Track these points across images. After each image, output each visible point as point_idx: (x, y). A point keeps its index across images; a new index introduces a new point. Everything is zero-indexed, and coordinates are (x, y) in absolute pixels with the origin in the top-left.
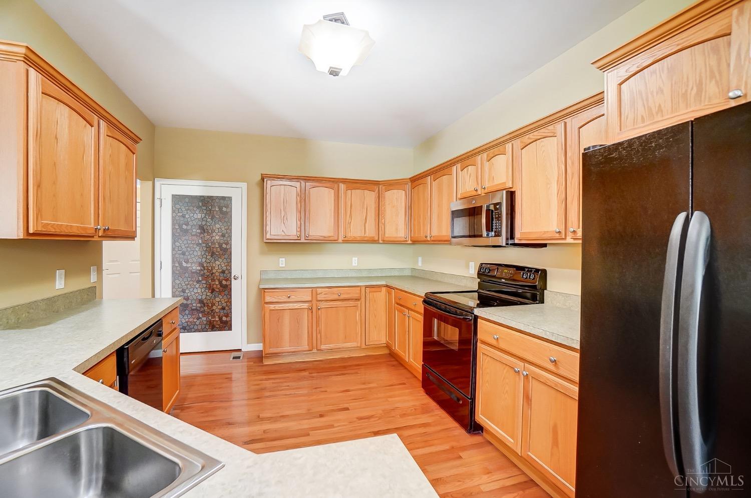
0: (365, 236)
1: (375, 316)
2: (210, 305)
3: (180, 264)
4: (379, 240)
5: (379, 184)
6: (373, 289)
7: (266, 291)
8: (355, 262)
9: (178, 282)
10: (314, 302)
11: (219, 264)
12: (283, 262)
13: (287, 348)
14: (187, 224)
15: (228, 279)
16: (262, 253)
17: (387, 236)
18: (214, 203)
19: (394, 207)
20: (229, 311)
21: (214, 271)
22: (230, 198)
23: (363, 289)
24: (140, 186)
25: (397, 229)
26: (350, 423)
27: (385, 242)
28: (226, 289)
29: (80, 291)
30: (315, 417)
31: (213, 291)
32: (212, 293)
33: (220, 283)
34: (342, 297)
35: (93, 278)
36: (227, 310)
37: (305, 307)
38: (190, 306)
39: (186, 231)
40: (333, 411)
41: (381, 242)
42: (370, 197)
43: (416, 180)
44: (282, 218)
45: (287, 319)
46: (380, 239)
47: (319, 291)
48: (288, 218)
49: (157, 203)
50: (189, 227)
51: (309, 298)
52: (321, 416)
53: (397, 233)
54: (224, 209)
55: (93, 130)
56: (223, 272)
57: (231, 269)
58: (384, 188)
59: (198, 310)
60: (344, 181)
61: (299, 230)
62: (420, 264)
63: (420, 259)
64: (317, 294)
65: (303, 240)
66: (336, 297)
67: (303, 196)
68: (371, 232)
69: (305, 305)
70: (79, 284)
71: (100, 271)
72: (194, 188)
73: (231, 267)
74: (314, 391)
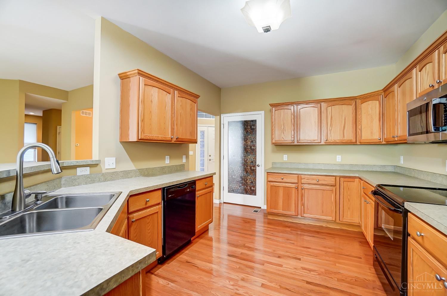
0: (344, 139)
1: (349, 200)
2: (246, 180)
3: (232, 157)
4: (356, 142)
5: (356, 99)
6: (346, 179)
7: (268, 174)
8: (339, 159)
10: (300, 184)
11: (250, 157)
12: (285, 157)
13: (281, 211)
15: (255, 166)
16: (273, 151)
17: (363, 138)
18: (248, 124)
19: (369, 115)
20: (255, 184)
21: (248, 161)
22: (255, 121)
23: (338, 179)
25: (372, 133)
26: (295, 268)
27: (362, 144)
28: (254, 172)
29: (176, 166)
30: (275, 256)
31: (247, 172)
33: (251, 168)
34: (320, 182)
35: (184, 160)
37: (293, 186)
38: (236, 179)
40: (289, 257)
41: (358, 143)
42: (348, 110)
43: (387, 90)
44: (282, 130)
45: (281, 193)
46: (358, 142)
47: (303, 177)
48: (286, 129)
49: (222, 126)
51: (296, 181)
52: (279, 257)
53: (372, 136)
56: (252, 162)
57: (256, 160)
58: (360, 101)
59: (239, 182)
60: (325, 101)
61: (293, 137)
62: (402, 162)
63: (402, 158)
64: (301, 179)
65: (296, 143)
66: (315, 182)
67: (295, 114)
68: (349, 136)
69: (293, 185)
70: (176, 162)
71: (187, 157)
72: (239, 117)
73: (256, 159)
74: (286, 241)
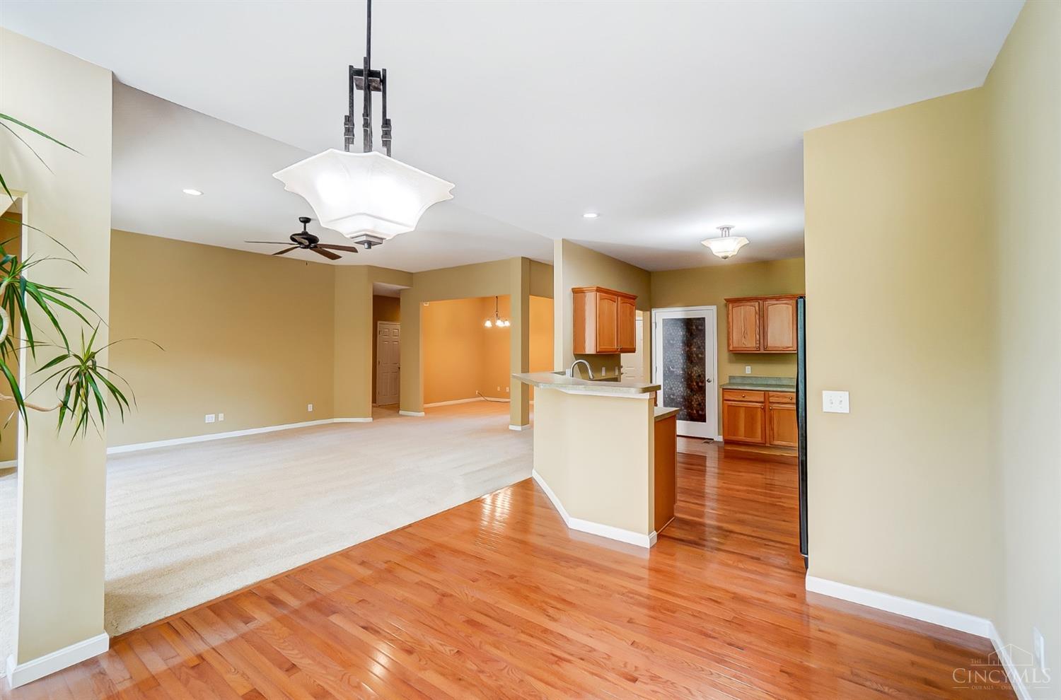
2: (690, 401)
3: (669, 369)
7: (724, 391)
9: (667, 381)
10: (767, 404)
11: (696, 370)
12: (748, 369)
13: (742, 438)
14: (673, 340)
15: (703, 382)
16: (731, 361)
20: (704, 407)
21: (693, 375)
22: (704, 319)
24: (639, 316)
28: (702, 390)
31: (692, 390)
32: (691, 392)
33: (697, 384)
34: (794, 401)
35: (617, 373)
36: (702, 406)
39: (672, 345)
45: (742, 414)
47: (771, 394)
48: (748, 332)
49: (653, 325)
50: (675, 342)
51: (762, 400)
54: (700, 327)
55: (615, 304)
56: (699, 376)
57: (705, 373)
59: (681, 404)
61: (758, 343)
64: (769, 397)
65: (762, 351)
66: (787, 400)
67: (761, 313)
69: (759, 405)
72: (678, 313)
